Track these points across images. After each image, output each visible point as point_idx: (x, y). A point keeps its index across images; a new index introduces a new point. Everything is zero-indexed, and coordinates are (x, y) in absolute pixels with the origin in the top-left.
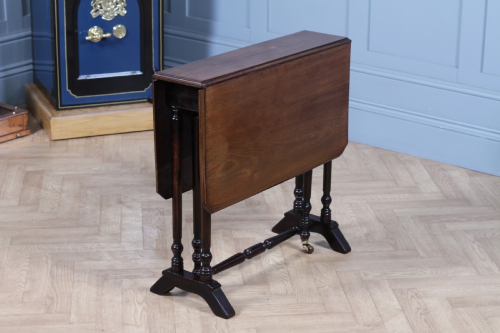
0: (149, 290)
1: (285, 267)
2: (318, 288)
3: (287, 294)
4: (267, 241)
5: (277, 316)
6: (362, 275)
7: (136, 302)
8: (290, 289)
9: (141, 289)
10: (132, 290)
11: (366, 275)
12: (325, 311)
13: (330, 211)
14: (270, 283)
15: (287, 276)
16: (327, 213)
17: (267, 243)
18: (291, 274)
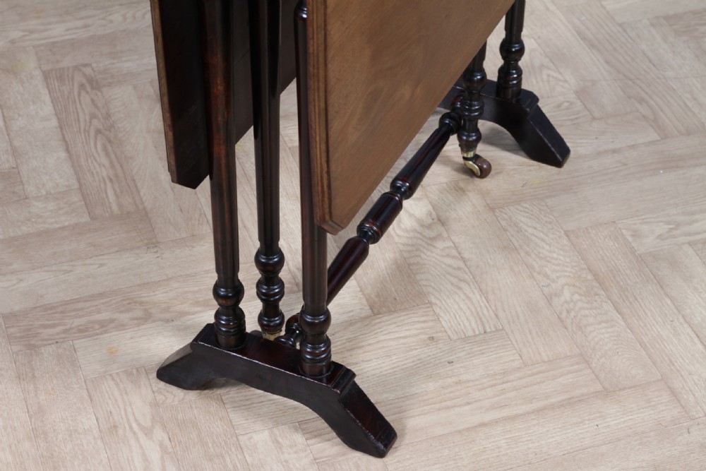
0: (155, 375)
1: (445, 235)
2: (549, 299)
3: (485, 332)
4: (399, 183)
5: (496, 422)
6: (627, 234)
7: (134, 425)
8: (486, 312)
9: (133, 372)
10: (111, 382)
11: (636, 234)
12: (599, 387)
13: (520, 72)
14: (433, 300)
15: (461, 264)
16: (515, 79)
17: (400, 188)
18: (466, 255)
